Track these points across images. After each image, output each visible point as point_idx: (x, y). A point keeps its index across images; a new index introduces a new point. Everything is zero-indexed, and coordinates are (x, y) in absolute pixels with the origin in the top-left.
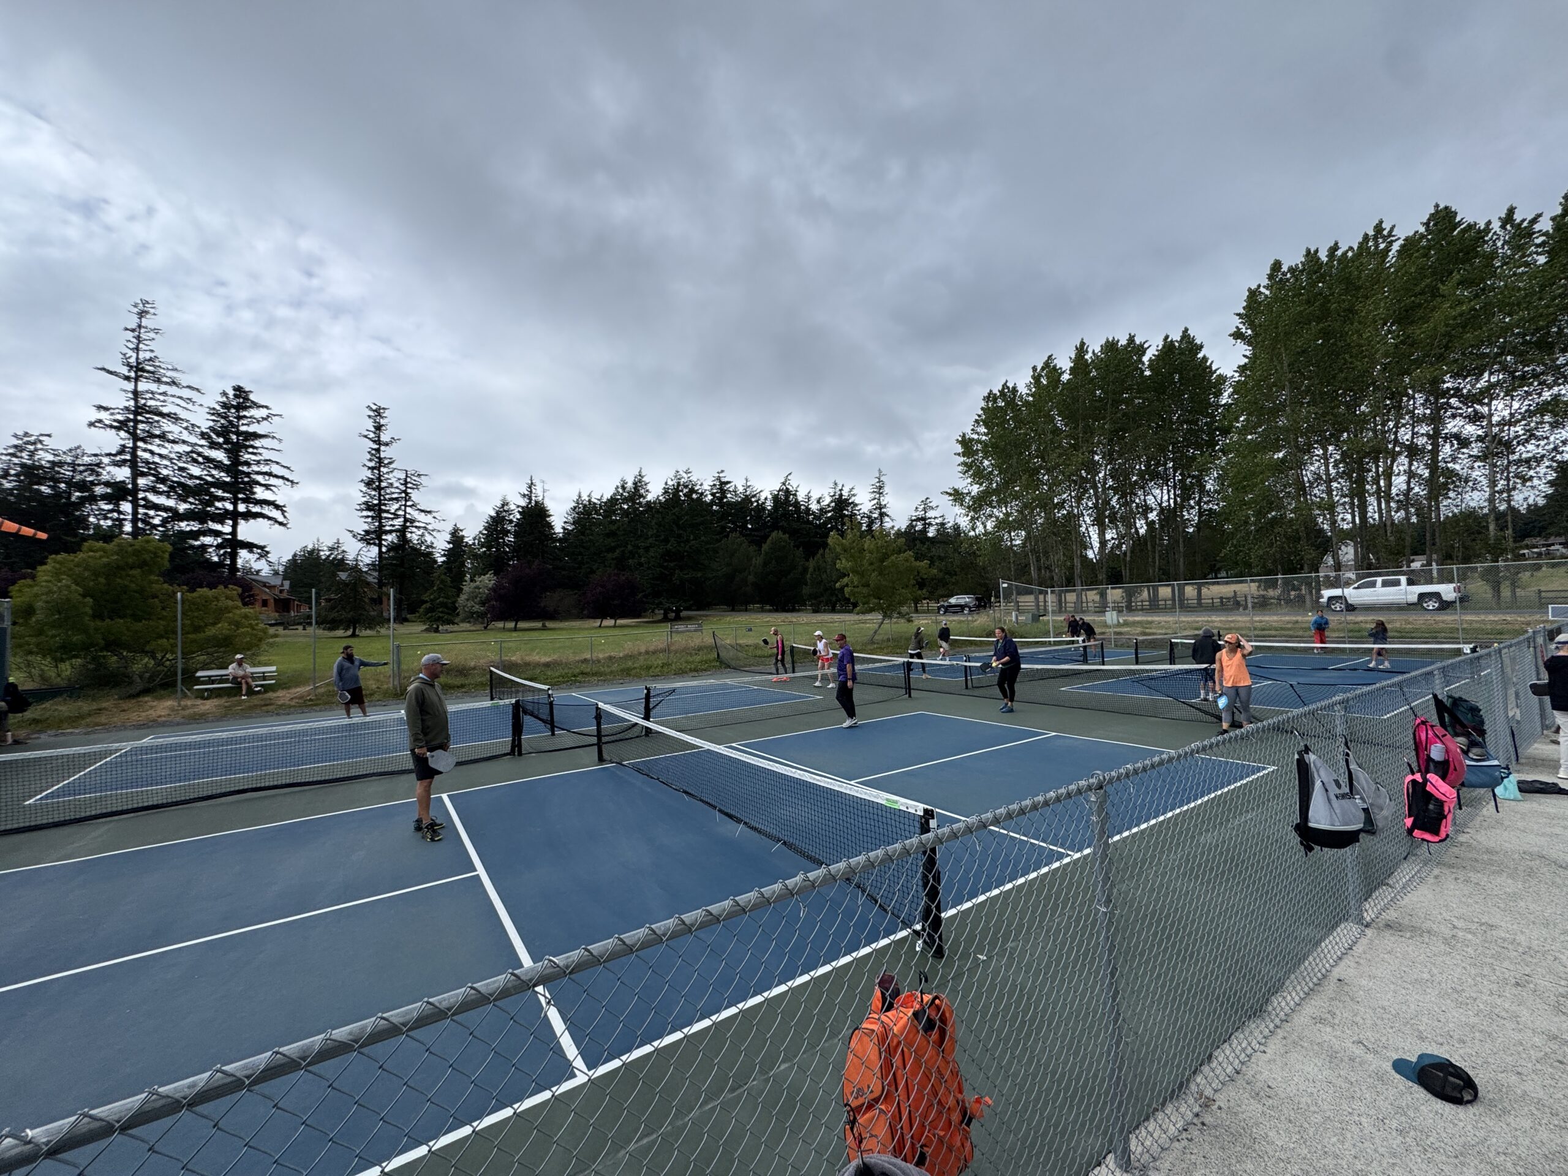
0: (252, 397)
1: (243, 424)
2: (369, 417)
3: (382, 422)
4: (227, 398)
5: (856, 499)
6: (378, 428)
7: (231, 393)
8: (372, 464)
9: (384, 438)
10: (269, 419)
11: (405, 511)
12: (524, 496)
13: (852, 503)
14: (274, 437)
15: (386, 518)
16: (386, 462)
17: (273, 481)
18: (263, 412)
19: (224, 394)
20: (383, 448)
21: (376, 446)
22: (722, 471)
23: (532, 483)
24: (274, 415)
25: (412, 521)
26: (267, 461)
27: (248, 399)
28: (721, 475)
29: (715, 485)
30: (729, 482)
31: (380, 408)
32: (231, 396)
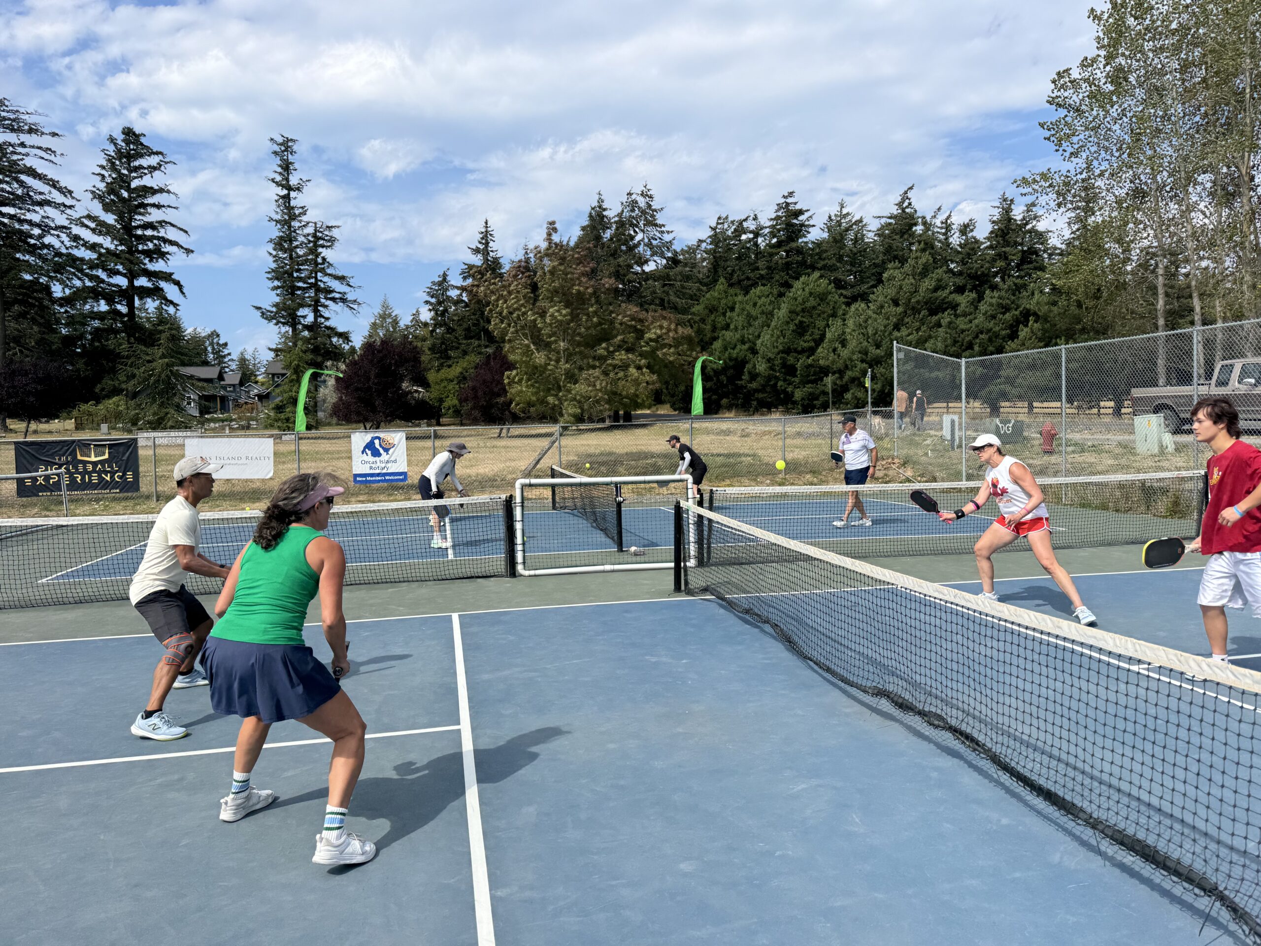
0: (143, 140)
1: (135, 178)
2: (275, 153)
3: (291, 158)
4: (115, 144)
5: (1041, 226)
6: (286, 167)
7: (120, 138)
8: (278, 217)
9: (294, 181)
10: (162, 168)
11: (316, 278)
12: (477, 251)
13: (1030, 231)
14: (168, 192)
15: (299, 288)
16: (297, 212)
17: (167, 248)
18: (153, 160)
19: (112, 140)
20: (293, 194)
21: (285, 192)
22: (791, 194)
23: (486, 231)
24: (166, 163)
25: (328, 291)
26: (163, 223)
27: (142, 144)
28: (789, 200)
29: (777, 218)
30: (801, 212)
31: (288, 140)
32: (120, 142)
